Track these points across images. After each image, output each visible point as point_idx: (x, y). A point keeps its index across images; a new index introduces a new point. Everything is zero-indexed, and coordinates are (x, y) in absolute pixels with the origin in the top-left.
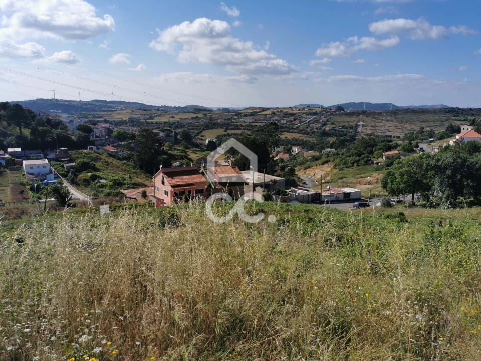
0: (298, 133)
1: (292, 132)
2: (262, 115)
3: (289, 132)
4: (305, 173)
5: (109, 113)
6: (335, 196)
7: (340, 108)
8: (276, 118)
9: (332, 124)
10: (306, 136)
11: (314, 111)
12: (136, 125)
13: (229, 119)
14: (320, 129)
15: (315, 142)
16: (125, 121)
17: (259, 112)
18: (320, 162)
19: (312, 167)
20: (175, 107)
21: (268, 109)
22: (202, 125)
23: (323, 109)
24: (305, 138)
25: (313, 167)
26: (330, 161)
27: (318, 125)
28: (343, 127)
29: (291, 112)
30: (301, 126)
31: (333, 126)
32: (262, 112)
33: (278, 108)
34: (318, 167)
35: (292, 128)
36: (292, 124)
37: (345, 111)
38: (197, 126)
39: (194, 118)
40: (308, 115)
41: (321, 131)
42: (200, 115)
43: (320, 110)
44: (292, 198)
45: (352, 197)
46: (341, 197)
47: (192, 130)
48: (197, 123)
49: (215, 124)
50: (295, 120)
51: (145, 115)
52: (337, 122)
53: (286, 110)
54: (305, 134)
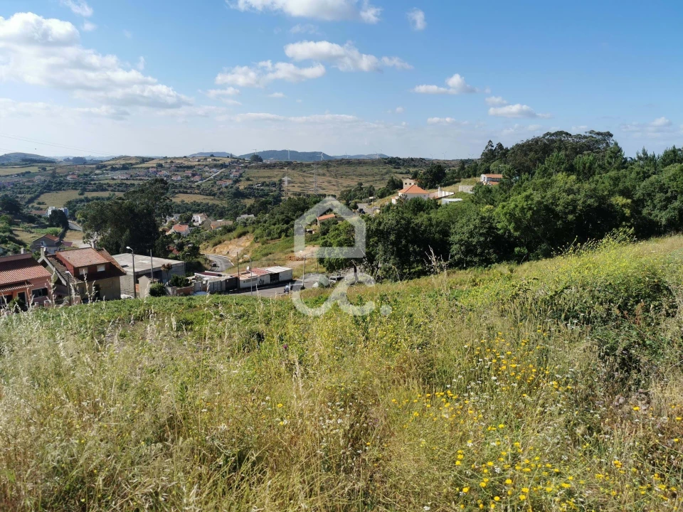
0: (200, 194)
1: (191, 193)
2: (142, 168)
3: (186, 193)
4: (215, 250)
6: (259, 280)
7: (256, 158)
8: (164, 172)
9: (248, 179)
10: (212, 197)
11: (220, 162)
13: (85, 175)
14: (232, 187)
15: (226, 206)
17: (137, 164)
18: (235, 233)
19: (224, 241)
21: (153, 159)
22: (38, 185)
23: (233, 160)
24: (210, 201)
25: (226, 242)
26: (248, 232)
27: (229, 183)
28: (263, 184)
29: (186, 163)
30: (204, 184)
31: (250, 183)
32: (141, 163)
33: (166, 158)
34: (232, 241)
35: (191, 187)
36: (190, 182)
37: (264, 161)
38: (29, 187)
39: (23, 174)
40: (212, 168)
41: (233, 190)
42: (34, 169)
43: (229, 160)
44: (197, 289)
45: (281, 279)
46: (267, 280)
47: (20, 193)
48: (28, 181)
49: (60, 183)
50: (194, 175)
52: (254, 177)
53: (180, 161)
54: (210, 194)
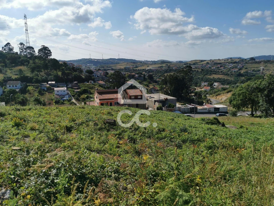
0: (222, 74)
1: (218, 74)
2: (200, 64)
3: (216, 74)
4: (216, 98)
5: (115, 65)
6: (208, 110)
7: (252, 59)
8: (209, 66)
9: (246, 68)
10: (227, 76)
11: (235, 61)
12: (127, 71)
13: (180, 67)
14: (237, 72)
15: (233, 80)
16: (122, 69)
17: (199, 62)
18: (226, 91)
19: (221, 94)
20: (152, 61)
21: (206, 61)
22: (163, 70)
23: (240, 60)
24: (226, 77)
26: (232, 91)
27: (236, 70)
28: (253, 71)
29: (219, 62)
30: (225, 70)
31: (247, 70)
32: (201, 62)
33: (211, 60)
34: (224, 94)
35: (218, 72)
36: (218, 69)
37: (256, 60)
38: (160, 71)
39: (160, 67)
40: (230, 63)
41: (237, 73)
42: (164, 65)
43: (239, 60)
47: (158, 73)
48: (161, 69)
49: (171, 70)
50: (221, 67)
51: (133, 66)
52: (249, 67)
53: (216, 61)
54: (226, 75)
